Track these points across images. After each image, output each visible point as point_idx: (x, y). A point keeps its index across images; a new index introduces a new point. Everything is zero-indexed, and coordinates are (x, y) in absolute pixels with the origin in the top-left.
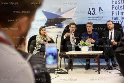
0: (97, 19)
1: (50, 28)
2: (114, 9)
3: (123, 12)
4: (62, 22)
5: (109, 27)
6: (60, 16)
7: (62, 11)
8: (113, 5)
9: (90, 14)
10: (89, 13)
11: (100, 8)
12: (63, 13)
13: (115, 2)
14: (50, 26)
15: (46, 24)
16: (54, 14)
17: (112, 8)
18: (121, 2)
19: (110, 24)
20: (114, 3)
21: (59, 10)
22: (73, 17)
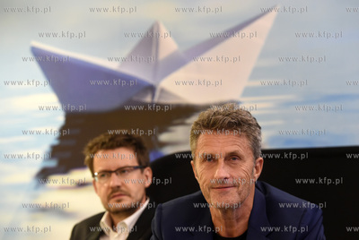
4: (164, 137)
6: (151, 89)
7: (168, 46)
12: (176, 63)
16: (109, 75)
21: (150, 40)
22: (248, 92)
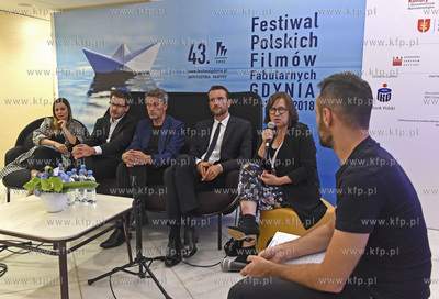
0: (212, 75)
1: (102, 97)
2: (257, 47)
3: (282, 58)
5: (216, 106)
6: (122, 66)
7: (127, 52)
8: (254, 34)
9: (194, 60)
10: (190, 60)
11: (219, 44)
12: (130, 58)
13: (262, 26)
14: (102, 91)
15: (93, 85)
17: (253, 43)
18: (277, 24)
19: (220, 98)
20: (257, 28)
22: (152, 69)
